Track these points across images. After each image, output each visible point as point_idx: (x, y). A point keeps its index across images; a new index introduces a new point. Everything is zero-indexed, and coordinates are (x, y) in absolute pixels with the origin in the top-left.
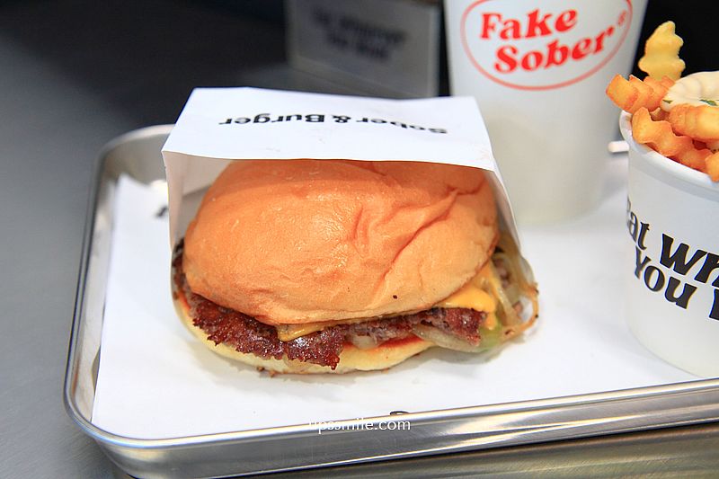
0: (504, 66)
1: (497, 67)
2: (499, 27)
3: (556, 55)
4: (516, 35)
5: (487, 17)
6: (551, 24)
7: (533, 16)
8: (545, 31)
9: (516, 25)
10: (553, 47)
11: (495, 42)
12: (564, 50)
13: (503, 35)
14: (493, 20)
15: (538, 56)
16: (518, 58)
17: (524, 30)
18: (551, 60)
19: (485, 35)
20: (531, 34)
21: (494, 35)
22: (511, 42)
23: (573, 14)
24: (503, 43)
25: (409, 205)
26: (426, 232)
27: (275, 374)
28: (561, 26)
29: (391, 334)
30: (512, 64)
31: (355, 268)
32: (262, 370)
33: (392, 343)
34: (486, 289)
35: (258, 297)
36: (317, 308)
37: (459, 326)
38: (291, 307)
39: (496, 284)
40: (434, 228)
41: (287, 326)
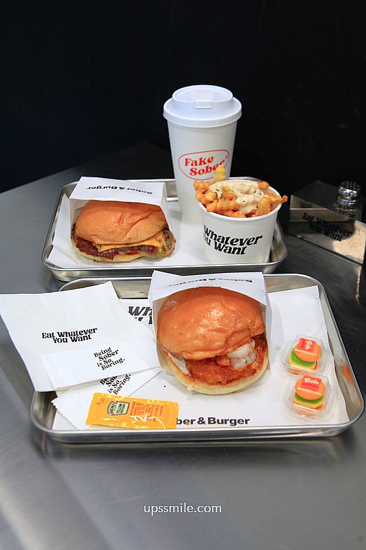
0: (193, 174)
1: (191, 174)
2: (191, 163)
3: (208, 170)
4: (196, 165)
5: (187, 160)
6: (206, 161)
7: (201, 159)
8: (205, 163)
9: (196, 162)
10: (207, 167)
11: (190, 167)
12: (211, 168)
13: (192, 165)
14: (188, 160)
15: (203, 171)
16: (197, 171)
17: (198, 163)
18: (207, 171)
19: (186, 165)
20: (200, 164)
21: (189, 165)
22: (195, 167)
23: (212, 158)
24: (192, 167)
25: (137, 214)
26: (140, 222)
27: (98, 262)
28: (209, 161)
29: (129, 251)
30: (196, 173)
31: (119, 230)
32: (95, 260)
33: (129, 254)
34: (160, 241)
35: (92, 237)
36: (108, 240)
37: (148, 250)
38: (101, 240)
39: (163, 240)
40: (143, 221)
41: (101, 245)
